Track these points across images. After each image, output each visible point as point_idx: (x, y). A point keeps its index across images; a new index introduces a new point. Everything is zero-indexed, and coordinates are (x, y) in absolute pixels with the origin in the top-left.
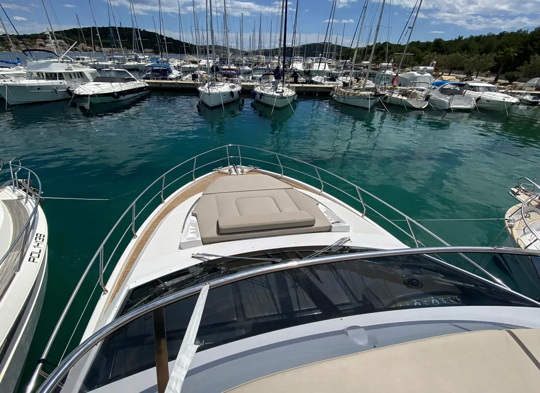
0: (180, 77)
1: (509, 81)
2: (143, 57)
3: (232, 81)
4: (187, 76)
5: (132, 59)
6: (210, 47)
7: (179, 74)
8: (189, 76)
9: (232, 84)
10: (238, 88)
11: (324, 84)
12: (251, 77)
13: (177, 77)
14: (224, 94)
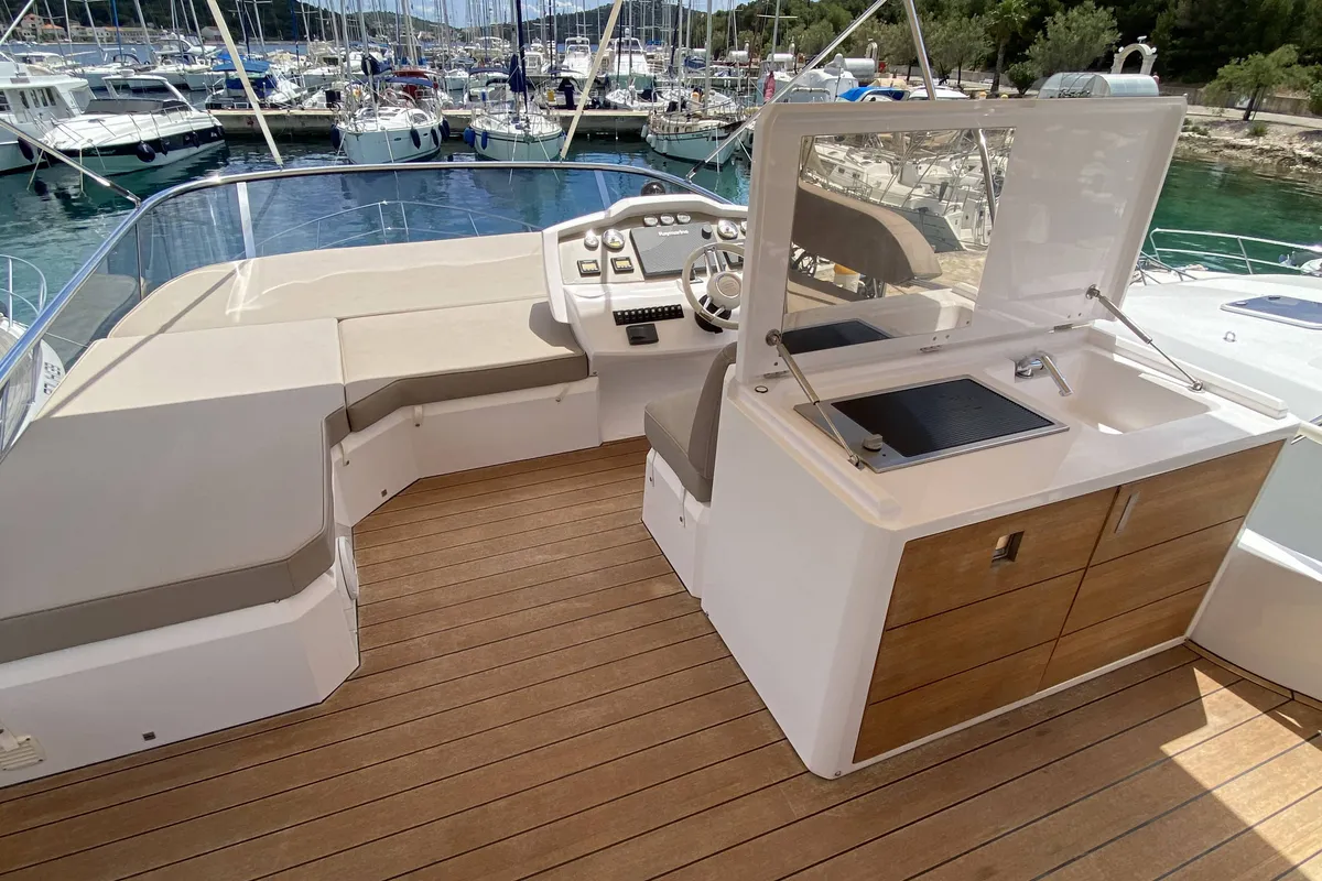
0: (299, 101)
1: (1019, 89)
2: (199, 49)
3: (419, 105)
4: (315, 98)
5: (172, 56)
6: (369, 16)
7: (296, 91)
8: (319, 96)
9: (418, 111)
10: (433, 121)
11: (629, 109)
12: (466, 96)
13: (290, 102)
14: (396, 137)
